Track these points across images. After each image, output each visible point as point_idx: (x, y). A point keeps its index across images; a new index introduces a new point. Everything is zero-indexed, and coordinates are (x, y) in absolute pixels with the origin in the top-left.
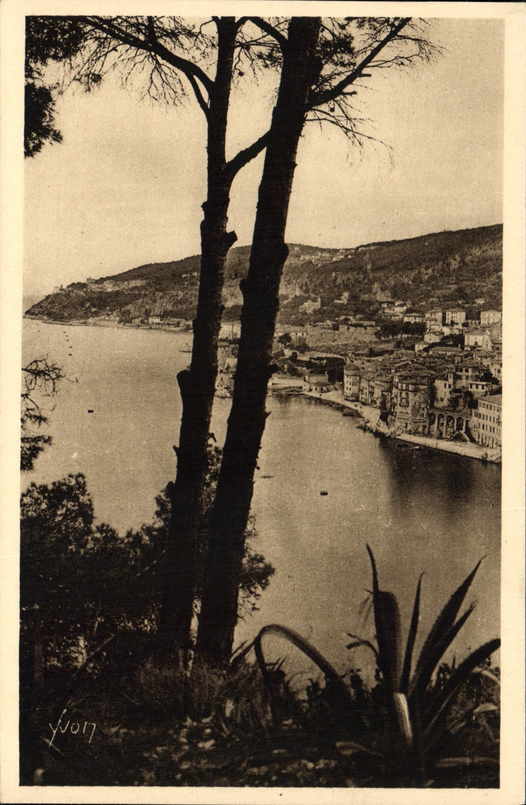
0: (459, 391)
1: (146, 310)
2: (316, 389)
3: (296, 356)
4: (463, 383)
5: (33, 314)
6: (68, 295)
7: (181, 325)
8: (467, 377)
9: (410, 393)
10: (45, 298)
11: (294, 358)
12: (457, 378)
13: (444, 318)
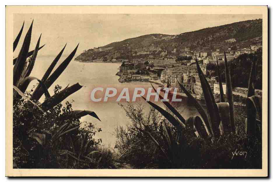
0: (191, 77)
1: (112, 57)
2: (153, 79)
3: (150, 69)
4: (191, 74)
5: (77, 59)
6: (87, 53)
7: (122, 61)
8: (193, 72)
9: (175, 78)
10: (80, 54)
11: (149, 69)
12: (190, 72)
13: (200, 55)
